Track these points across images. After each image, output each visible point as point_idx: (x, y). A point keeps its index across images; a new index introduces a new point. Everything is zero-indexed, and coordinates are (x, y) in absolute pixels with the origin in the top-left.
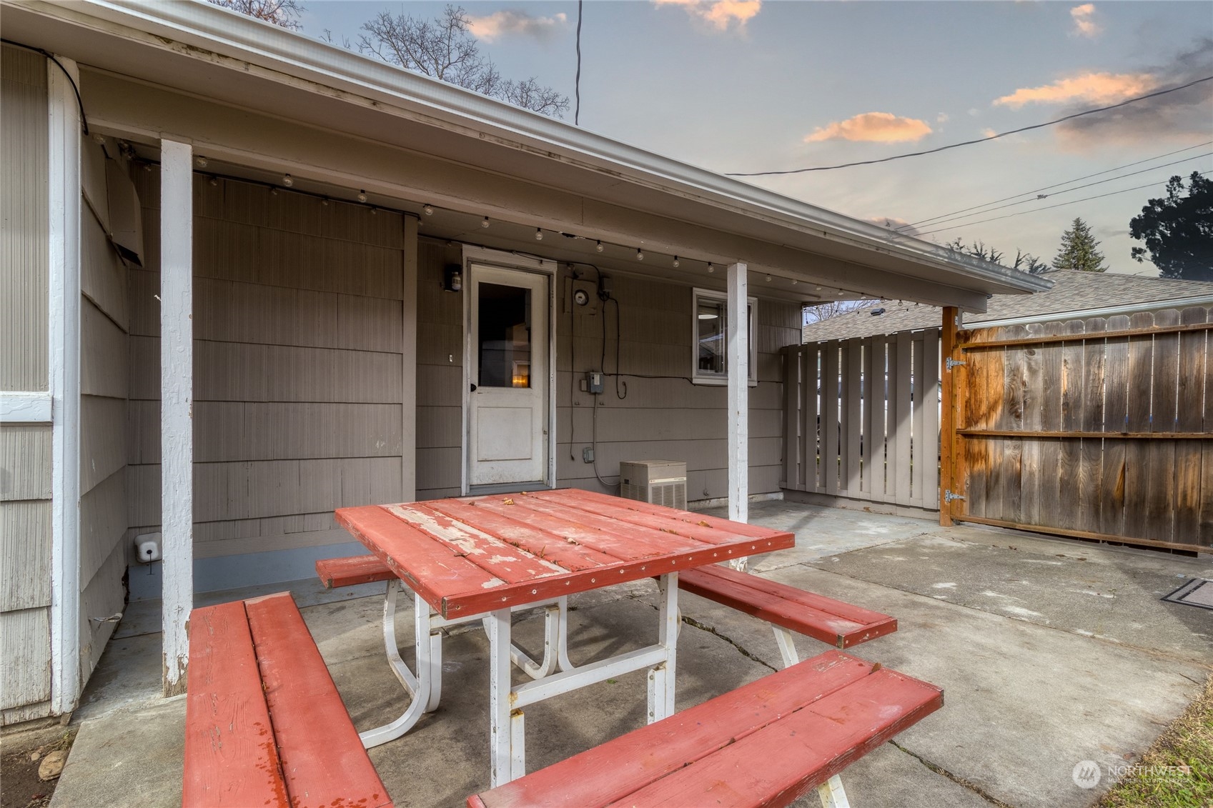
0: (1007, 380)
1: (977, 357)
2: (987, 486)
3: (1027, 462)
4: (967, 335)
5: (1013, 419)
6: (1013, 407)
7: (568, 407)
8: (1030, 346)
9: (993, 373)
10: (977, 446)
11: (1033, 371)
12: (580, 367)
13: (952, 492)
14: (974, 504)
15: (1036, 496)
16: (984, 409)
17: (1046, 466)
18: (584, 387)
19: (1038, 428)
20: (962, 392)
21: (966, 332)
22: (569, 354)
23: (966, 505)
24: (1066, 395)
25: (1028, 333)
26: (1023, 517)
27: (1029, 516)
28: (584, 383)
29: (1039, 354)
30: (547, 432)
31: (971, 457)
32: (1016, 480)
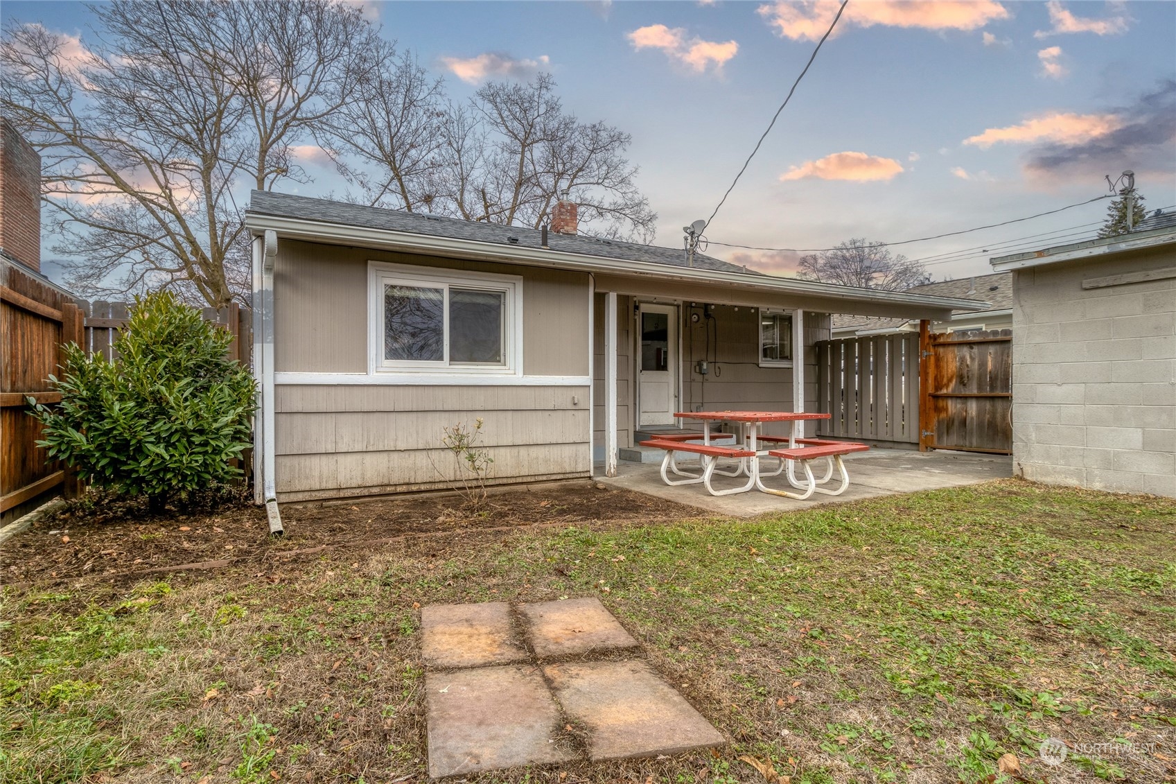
0: (958, 364)
1: (941, 350)
2: (948, 426)
3: (970, 412)
4: (935, 337)
5: (961, 386)
6: (962, 379)
7: (689, 382)
8: (970, 344)
9: (950, 360)
10: (941, 403)
11: (972, 359)
12: (695, 358)
13: (927, 431)
14: (939, 438)
15: (975, 431)
16: (945, 380)
17: (980, 413)
18: (698, 370)
19: (975, 392)
20: (932, 371)
21: (934, 335)
22: (689, 350)
23: (936, 438)
24: (990, 372)
25: (969, 337)
26: (967, 444)
27: (971, 443)
28: (697, 368)
29: (976, 350)
30: (677, 397)
31: (938, 410)
32: (963, 422)
